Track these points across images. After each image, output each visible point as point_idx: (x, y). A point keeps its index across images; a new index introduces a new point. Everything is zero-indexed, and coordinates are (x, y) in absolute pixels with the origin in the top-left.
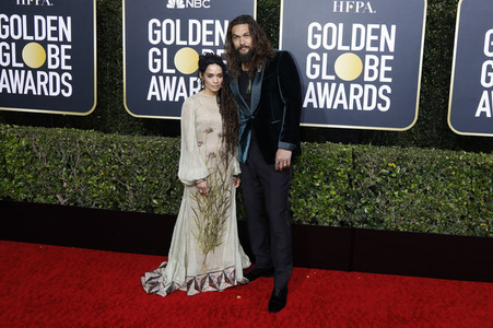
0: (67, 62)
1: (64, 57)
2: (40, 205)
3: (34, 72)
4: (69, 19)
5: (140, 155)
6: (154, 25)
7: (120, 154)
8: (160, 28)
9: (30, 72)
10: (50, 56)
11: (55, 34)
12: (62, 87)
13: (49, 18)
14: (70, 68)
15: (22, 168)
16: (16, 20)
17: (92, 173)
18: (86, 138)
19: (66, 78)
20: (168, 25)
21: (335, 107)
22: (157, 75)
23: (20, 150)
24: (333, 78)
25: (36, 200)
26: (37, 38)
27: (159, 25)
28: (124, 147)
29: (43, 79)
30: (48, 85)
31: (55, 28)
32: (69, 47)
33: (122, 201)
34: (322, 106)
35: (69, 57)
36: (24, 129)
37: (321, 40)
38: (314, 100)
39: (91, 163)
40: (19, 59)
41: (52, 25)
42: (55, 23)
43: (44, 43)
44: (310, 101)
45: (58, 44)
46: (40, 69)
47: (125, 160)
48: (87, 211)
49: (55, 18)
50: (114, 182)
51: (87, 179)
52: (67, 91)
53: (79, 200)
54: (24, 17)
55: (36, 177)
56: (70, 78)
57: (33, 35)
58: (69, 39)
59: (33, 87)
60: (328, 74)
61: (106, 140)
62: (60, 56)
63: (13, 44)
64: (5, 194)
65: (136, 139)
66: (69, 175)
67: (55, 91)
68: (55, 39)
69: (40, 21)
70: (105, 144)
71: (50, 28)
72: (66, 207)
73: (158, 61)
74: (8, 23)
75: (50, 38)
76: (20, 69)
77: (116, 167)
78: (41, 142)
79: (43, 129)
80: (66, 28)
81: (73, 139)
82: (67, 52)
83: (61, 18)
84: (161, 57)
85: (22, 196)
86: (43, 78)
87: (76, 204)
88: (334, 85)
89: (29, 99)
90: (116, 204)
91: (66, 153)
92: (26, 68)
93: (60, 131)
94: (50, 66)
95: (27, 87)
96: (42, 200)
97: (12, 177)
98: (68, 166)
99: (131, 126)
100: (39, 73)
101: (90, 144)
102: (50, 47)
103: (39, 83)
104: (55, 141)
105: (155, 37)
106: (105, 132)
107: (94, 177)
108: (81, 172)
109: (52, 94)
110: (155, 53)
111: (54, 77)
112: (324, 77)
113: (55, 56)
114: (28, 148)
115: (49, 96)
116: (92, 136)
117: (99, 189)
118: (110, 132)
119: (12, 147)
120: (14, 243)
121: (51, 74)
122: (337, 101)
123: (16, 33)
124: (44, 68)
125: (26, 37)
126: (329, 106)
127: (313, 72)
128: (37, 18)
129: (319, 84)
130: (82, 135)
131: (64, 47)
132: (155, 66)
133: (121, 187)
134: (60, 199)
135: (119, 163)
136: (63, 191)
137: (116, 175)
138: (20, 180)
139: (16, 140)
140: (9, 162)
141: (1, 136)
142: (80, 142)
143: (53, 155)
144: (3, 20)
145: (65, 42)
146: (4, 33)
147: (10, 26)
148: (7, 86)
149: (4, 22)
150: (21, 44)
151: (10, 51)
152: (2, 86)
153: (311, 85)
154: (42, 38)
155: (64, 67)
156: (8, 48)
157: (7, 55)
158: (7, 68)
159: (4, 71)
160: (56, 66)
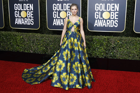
0: (32, 16)
1: (31, 14)
4: (32, 4)
5: (51, 40)
6: (54, 5)
7: (46, 40)
8: (56, 6)
10: (28, 14)
12: (31, 22)
13: (27, 4)
14: (33, 17)
15: (21, 43)
16: (19, 5)
17: (39, 45)
18: (37, 35)
19: (32, 20)
20: (58, 5)
21: (103, 26)
22: (55, 19)
23: (21, 39)
24: (102, 18)
25: (25, 52)
26: (24, 10)
27: (56, 5)
28: (47, 38)
29: (26, 20)
31: (29, 7)
32: (33, 12)
33: (47, 52)
34: (99, 26)
35: (33, 14)
36: (22, 33)
37: (99, 8)
38: (97, 24)
39: (39, 42)
40: (20, 15)
41: (28, 6)
42: (29, 6)
43: (26, 11)
44: (96, 25)
45: (30, 11)
46: (25, 18)
48: (38, 54)
49: (29, 4)
50: (45, 47)
51: (38, 46)
52: (32, 23)
53: (36, 52)
54: (21, 4)
55: (25, 46)
56: (33, 20)
57: (23, 9)
58: (32, 10)
59: (24, 23)
61: (42, 36)
62: (30, 14)
63: (18, 12)
64: (17, 50)
65: (50, 35)
66: (33, 45)
67: (29, 23)
68: (29, 10)
69: (25, 5)
70: (42, 37)
71: (28, 7)
72: (33, 53)
73: (56, 15)
74: (17, 6)
75: (28, 10)
76: (20, 18)
77: (45, 43)
78: (26, 37)
79: (26, 33)
80: (32, 7)
81: (34, 36)
82: (32, 13)
83: (30, 4)
84: (56, 14)
85: (22, 51)
88: (102, 20)
89: (23, 26)
90: (45, 53)
91: (32, 39)
92: (22, 18)
93: (31, 34)
94: (28, 17)
95: (22, 23)
96: (27, 52)
97: (19, 46)
98: (33, 43)
99: (49, 32)
100: (25, 19)
101: (38, 37)
102: (28, 12)
104: (29, 36)
105: (55, 9)
106: (42, 34)
107: (40, 46)
108: (36, 44)
109: (28, 24)
110: (55, 13)
111: (29, 20)
112: (100, 18)
113: (29, 14)
114: (23, 38)
115: (28, 25)
116: (39, 35)
117: (41, 49)
119: (18, 38)
120: (20, 63)
121: (28, 19)
122: (103, 25)
123: (19, 9)
124: (26, 17)
125: (22, 10)
126: (101, 26)
127: (97, 17)
128: (24, 4)
129: (98, 20)
130: (36, 35)
131: (31, 12)
133: (47, 48)
134: (31, 51)
135: (46, 42)
136: (32, 49)
137: (45, 45)
138: (21, 47)
139: (20, 36)
140: (18, 42)
141: (16, 35)
142: (36, 37)
143: (29, 40)
144: (16, 5)
145: (31, 10)
146: (16, 9)
147: (17, 7)
148: (17, 22)
149: (16, 6)
150: (20, 11)
151: (18, 13)
152: (16, 22)
153: (96, 20)
154: (26, 10)
155: (31, 17)
156: (17, 12)
157: (17, 14)
158: (17, 18)
159: (16, 18)
160: (29, 17)
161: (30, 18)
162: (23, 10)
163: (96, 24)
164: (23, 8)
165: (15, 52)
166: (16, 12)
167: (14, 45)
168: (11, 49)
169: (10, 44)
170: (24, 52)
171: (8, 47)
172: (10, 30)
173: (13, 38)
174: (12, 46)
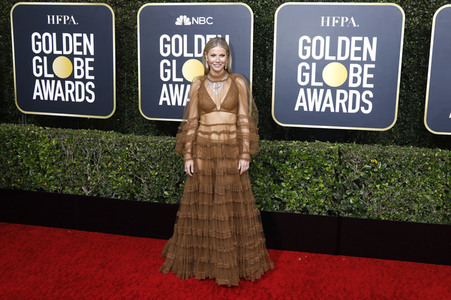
0: (91, 73)
1: (88, 68)
2: (68, 195)
3: (63, 81)
4: (92, 35)
5: (153, 153)
6: (165, 39)
7: (136, 152)
8: (170, 43)
9: (59, 82)
10: (76, 68)
11: (80, 48)
12: (87, 94)
13: (75, 35)
14: (93, 78)
15: (53, 164)
16: (47, 38)
17: (112, 169)
18: (107, 138)
19: (90, 87)
20: (177, 40)
21: (323, 110)
22: (168, 83)
23: (51, 149)
24: (321, 84)
25: (64, 191)
26: (65, 52)
27: (169, 39)
28: (139, 146)
30: (74, 93)
31: (80, 44)
32: (92, 60)
33: (138, 192)
34: (311, 109)
35: (92, 69)
36: (54, 131)
37: (311, 51)
38: (304, 104)
39: (111, 159)
40: (50, 71)
41: (77, 41)
42: (80, 40)
43: (71, 57)
44: (301, 104)
45: (83, 57)
46: (68, 79)
47: (140, 158)
48: (108, 200)
49: (80, 35)
50: (131, 176)
51: (108, 174)
52: (90, 98)
53: (101, 192)
54: (54, 34)
55: (64, 171)
56: (93, 86)
57: (62, 50)
58: (92, 53)
59: (62, 95)
60: (316, 81)
61: (124, 140)
62: (84, 68)
63: (45, 58)
64: (39, 186)
65: (150, 138)
66: (92, 169)
67: (80, 97)
68: (80, 53)
69: (67, 38)
70: (123, 144)
71: (76, 44)
72: (90, 198)
73: (168, 71)
74: (41, 40)
75: (76, 53)
77: (133, 163)
78: (68, 141)
79: (70, 131)
80: (89, 44)
81: (96, 139)
82: (90, 64)
83: (85, 35)
84: (171, 68)
85: (53, 188)
86: (70, 87)
87: (99, 195)
88: (322, 91)
89: (58, 105)
90: (133, 195)
91: (89, 151)
92: (56, 78)
93: (85, 132)
94: (76, 76)
95: (57, 95)
96: (70, 191)
98: (92, 162)
99: (146, 127)
100: (67, 83)
101: (110, 143)
102: (76, 60)
103: (67, 91)
104: (81, 141)
105: (165, 50)
106: (123, 133)
107: (114, 172)
108: (102, 167)
109: (78, 100)
110: (165, 64)
111: (80, 86)
112: (314, 83)
113: (81, 68)
114: (58, 146)
115: (75, 102)
116: (112, 136)
117: (117, 182)
118: (127, 133)
119: (44, 146)
120: (47, 228)
121: (77, 83)
122: (325, 105)
123: (47, 49)
124: (71, 78)
125: (56, 52)
126: (318, 110)
127: (303, 79)
128: (65, 35)
129: (309, 90)
130: (104, 135)
131: (87, 60)
132: (165, 75)
133: (137, 181)
134: (85, 191)
135: (135, 160)
136: (87, 184)
137: (133, 170)
138: (51, 174)
139: (48, 140)
140: (41, 158)
141: (35, 137)
142: (102, 142)
143: (79, 152)
144: (36, 37)
145: (89, 55)
146: (37, 48)
148: (40, 94)
149: (37, 39)
150: (52, 58)
151: (42, 64)
152: (35, 94)
154: (69, 52)
155: (88, 77)
156: (41, 61)
157: (40, 67)
158: (40, 79)
159: (37, 81)
160: (81, 77)
161: (84, 80)
162: (60, 52)
163: (301, 101)
164: (60, 47)
165: (30, 191)
166: (37, 61)
167: (28, 168)
168: (18, 182)
169: (16, 164)
170: (61, 194)
171: (8, 175)
172: (17, 118)
173: (24, 147)
174: (21, 171)
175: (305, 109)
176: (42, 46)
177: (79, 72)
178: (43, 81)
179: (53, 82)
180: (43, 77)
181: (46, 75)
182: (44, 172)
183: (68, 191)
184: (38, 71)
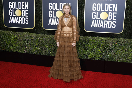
0: (27, 15)
1: (26, 13)
2: (20, 53)
5: (47, 40)
6: (50, 4)
7: (41, 40)
8: (52, 5)
9: (17, 17)
11: (24, 7)
13: (22, 3)
14: (28, 16)
15: (15, 43)
16: (14, 4)
17: (34, 45)
18: (32, 35)
19: (27, 19)
20: (54, 5)
21: (100, 27)
22: (51, 18)
23: (15, 38)
24: (99, 19)
25: (19, 52)
26: (19, 8)
28: (42, 38)
32: (28, 11)
33: (42, 52)
34: (96, 27)
35: (27, 13)
36: (16, 33)
37: (96, 8)
39: (33, 42)
40: (15, 14)
42: (24, 4)
43: (21, 10)
44: (93, 25)
46: (20, 17)
47: (42, 41)
48: (32, 55)
49: (24, 3)
50: (40, 47)
51: (32, 46)
52: (27, 23)
53: (30, 52)
54: (16, 3)
55: (19, 45)
56: (28, 19)
58: (28, 9)
59: (18, 22)
60: (98, 18)
61: (37, 36)
62: (25, 13)
63: (13, 10)
64: (11, 50)
65: (45, 35)
66: (27, 45)
67: (24, 22)
69: (20, 4)
70: (37, 37)
71: (23, 6)
72: (27, 54)
73: (51, 14)
77: (40, 43)
78: (20, 36)
79: (21, 33)
81: (29, 35)
82: (27, 12)
83: (25, 3)
84: (52, 13)
85: (15, 51)
86: (21, 19)
87: (29, 53)
88: (100, 21)
90: (40, 53)
91: (27, 39)
92: (16, 16)
93: (25, 33)
94: (23, 16)
95: (17, 22)
96: (21, 52)
98: (27, 43)
99: (44, 32)
100: (20, 18)
101: (33, 37)
102: (22, 10)
103: (20, 20)
104: (24, 36)
105: (50, 8)
106: (37, 34)
108: (31, 44)
109: (23, 23)
110: (50, 12)
111: (24, 19)
112: (97, 18)
113: (24, 13)
114: (17, 38)
115: (22, 24)
116: (33, 35)
117: (35, 49)
118: (38, 34)
119: (13, 37)
120: (13, 63)
121: (23, 18)
122: (101, 25)
123: (14, 7)
125: (16, 8)
126: (98, 27)
127: (94, 17)
128: (19, 3)
129: (96, 21)
130: (31, 34)
132: (50, 16)
133: (41, 49)
134: (25, 51)
135: (41, 42)
136: (26, 49)
137: (40, 45)
138: (15, 46)
139: (14, 36)
140: (12, 41)
141: (10, 35)
142: (30, 36)
143: (23, 40)
144: (10, 3)
145: (26, 9)
146: (10, 7)
147: (12, 5)
148: (11, 21)
149: (10, 4)
151: (12, 12)
152: (10, 21)
153: (93, 21)
156: (12, 11)
157: (11, 13)
158: (11, 16)
160: (24, 16)
161: (25, 17)
162: (18, 8)
163: (93, 24)
164: (17, 7)
165: (8, 52)
166: (10, 11)
167: (8, 44)
168: (4, 49)
169: (4, 43)
172: (4, 29)
173: (6, 38)
174: (5, 45)
175: (94, 27)
176: (12, 6)
177: (23, 15)
178: (12, 17)
179: (15, 17)
180: (12, 16)
181: (13, 15)
182: (13, 46)
183: (20, 51)
184: (11, 14)
